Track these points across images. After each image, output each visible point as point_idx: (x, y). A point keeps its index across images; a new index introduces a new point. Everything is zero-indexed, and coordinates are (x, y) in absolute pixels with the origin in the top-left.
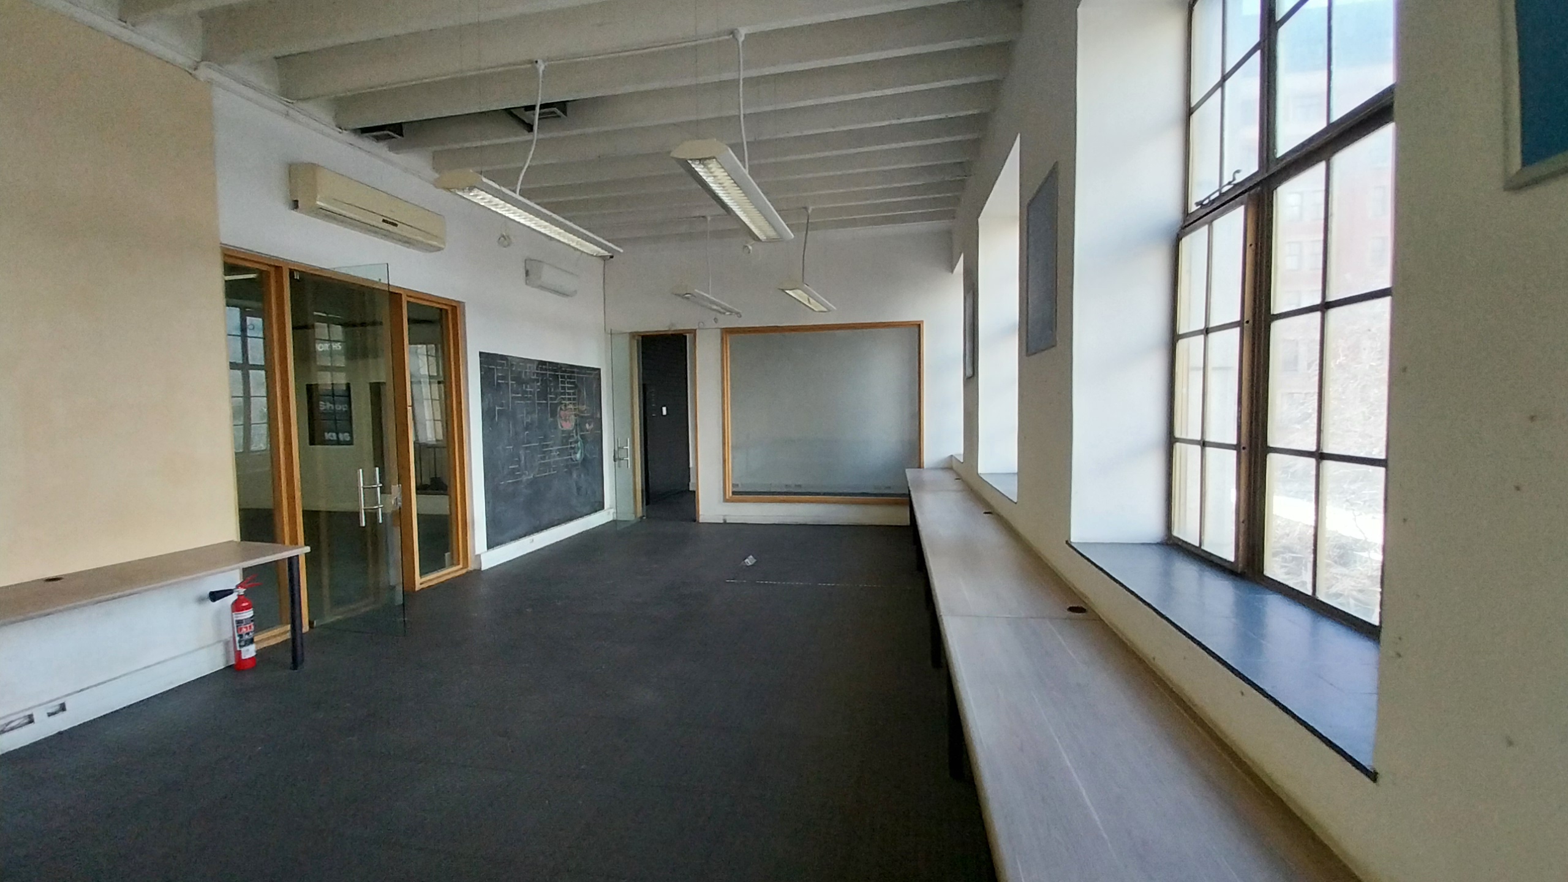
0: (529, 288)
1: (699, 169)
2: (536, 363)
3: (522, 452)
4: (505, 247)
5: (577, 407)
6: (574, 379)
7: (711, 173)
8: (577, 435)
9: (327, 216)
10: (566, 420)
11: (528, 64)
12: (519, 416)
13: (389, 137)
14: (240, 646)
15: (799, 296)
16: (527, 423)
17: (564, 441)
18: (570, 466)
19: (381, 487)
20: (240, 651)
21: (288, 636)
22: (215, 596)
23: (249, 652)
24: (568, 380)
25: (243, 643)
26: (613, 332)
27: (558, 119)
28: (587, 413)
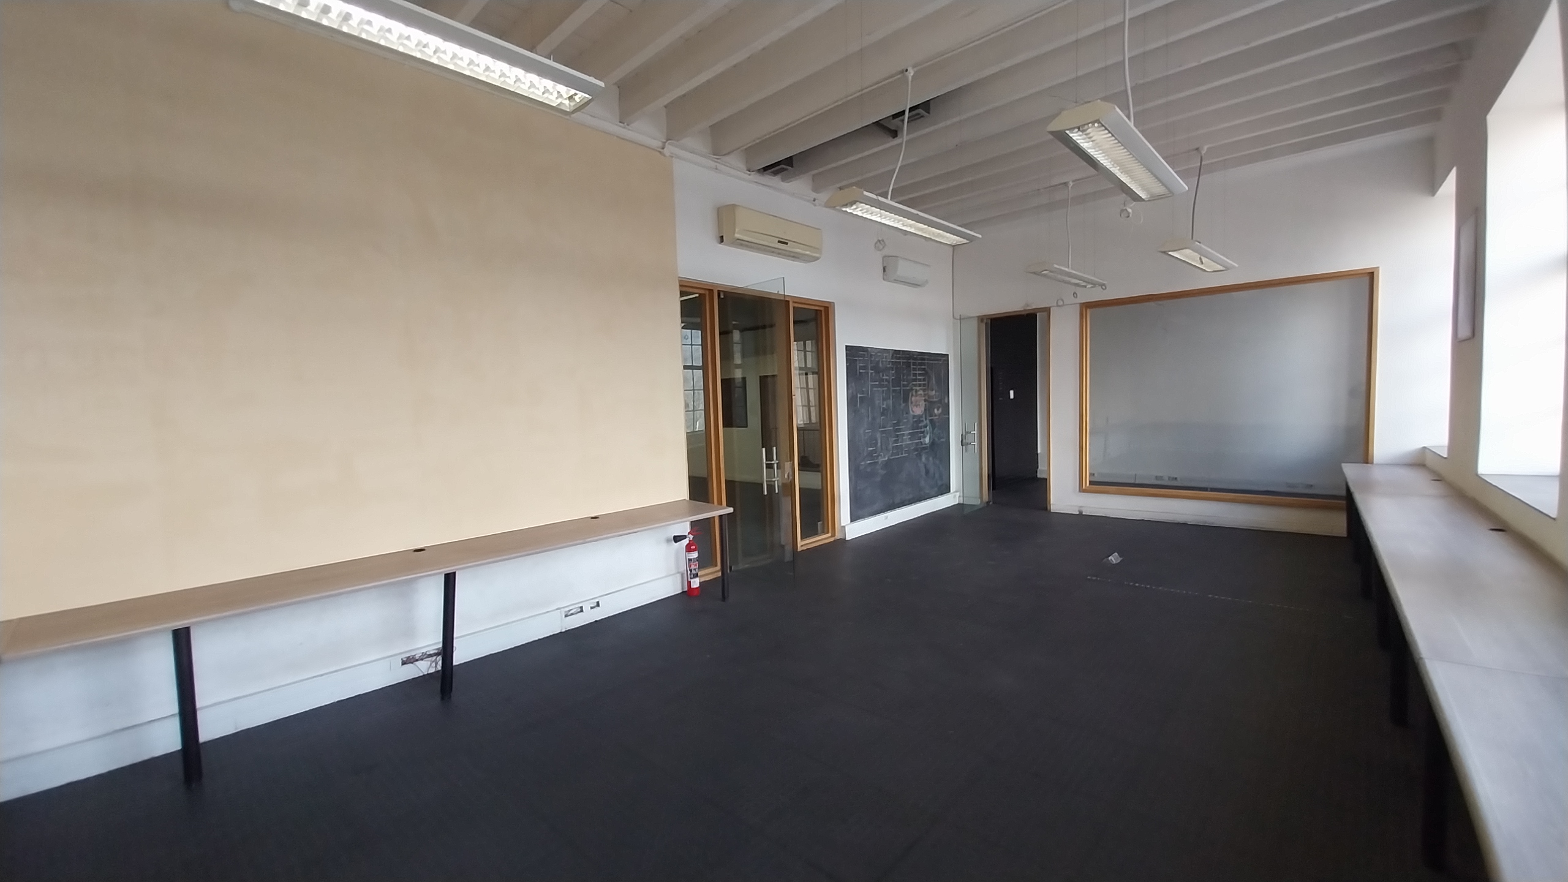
0: (885, 283)
1: (1076, 136)
2: (891, 353)
3: (878, 435)
4: (880, 250)
5: (926, 393)
6: (925, 365)
7: (1090, 138)
8: (926, 419)
9: (741, 245)
10: (917, 406)
11: (899, 74)
12: (877, 402)
13: (783, 170)
14: (691, 578)
15: (1186, 256)
16: (883, 408)
17: (915, 425)
18: (920, 450)
19: (777, 463)
20: (690, 582)
21: (720, 574)
22: (677, 539)
23: (695, 583)
24: (919, 367)
25: (692, 576)
26: (962, 317)
27: (922, 118)
28: (936, 398)
